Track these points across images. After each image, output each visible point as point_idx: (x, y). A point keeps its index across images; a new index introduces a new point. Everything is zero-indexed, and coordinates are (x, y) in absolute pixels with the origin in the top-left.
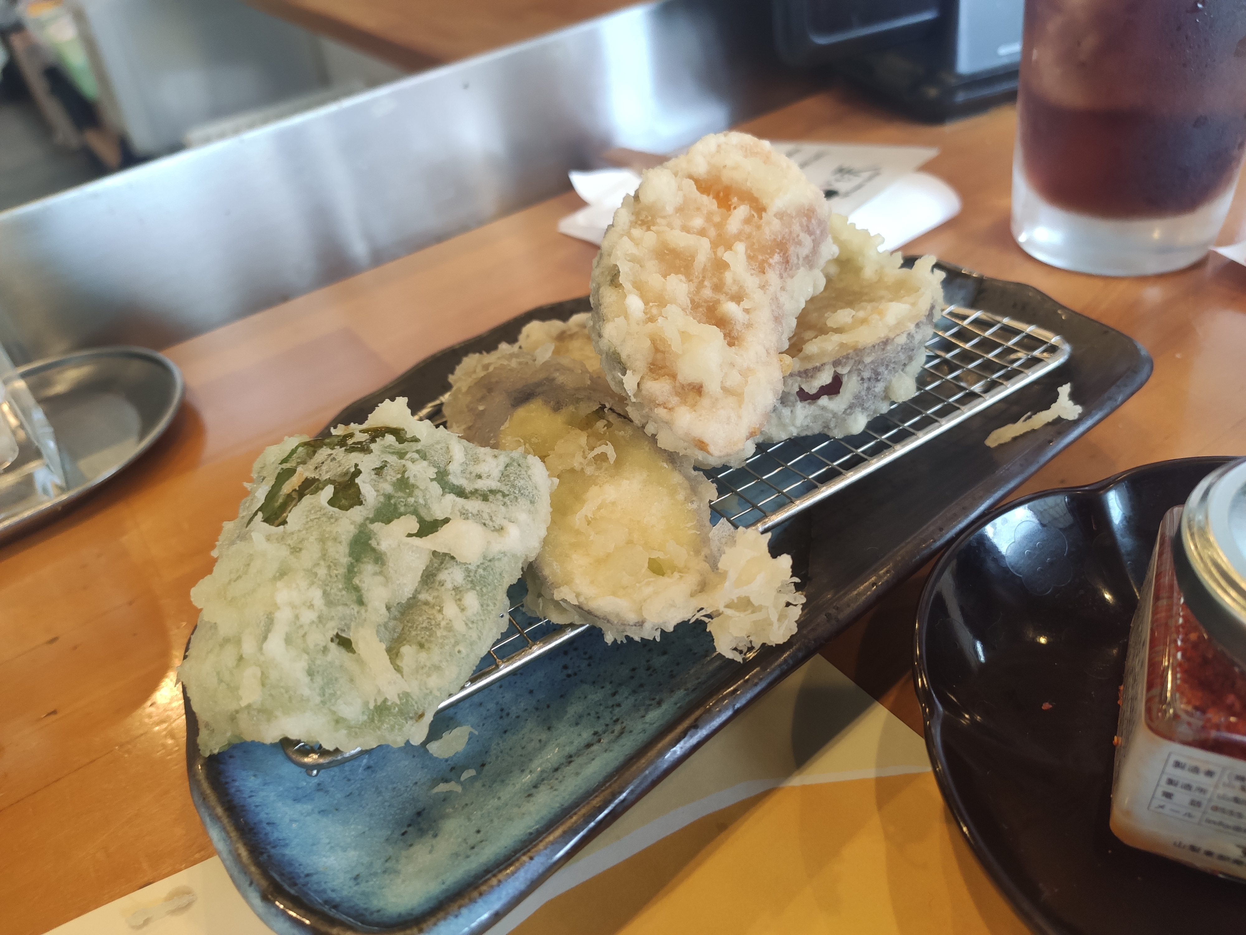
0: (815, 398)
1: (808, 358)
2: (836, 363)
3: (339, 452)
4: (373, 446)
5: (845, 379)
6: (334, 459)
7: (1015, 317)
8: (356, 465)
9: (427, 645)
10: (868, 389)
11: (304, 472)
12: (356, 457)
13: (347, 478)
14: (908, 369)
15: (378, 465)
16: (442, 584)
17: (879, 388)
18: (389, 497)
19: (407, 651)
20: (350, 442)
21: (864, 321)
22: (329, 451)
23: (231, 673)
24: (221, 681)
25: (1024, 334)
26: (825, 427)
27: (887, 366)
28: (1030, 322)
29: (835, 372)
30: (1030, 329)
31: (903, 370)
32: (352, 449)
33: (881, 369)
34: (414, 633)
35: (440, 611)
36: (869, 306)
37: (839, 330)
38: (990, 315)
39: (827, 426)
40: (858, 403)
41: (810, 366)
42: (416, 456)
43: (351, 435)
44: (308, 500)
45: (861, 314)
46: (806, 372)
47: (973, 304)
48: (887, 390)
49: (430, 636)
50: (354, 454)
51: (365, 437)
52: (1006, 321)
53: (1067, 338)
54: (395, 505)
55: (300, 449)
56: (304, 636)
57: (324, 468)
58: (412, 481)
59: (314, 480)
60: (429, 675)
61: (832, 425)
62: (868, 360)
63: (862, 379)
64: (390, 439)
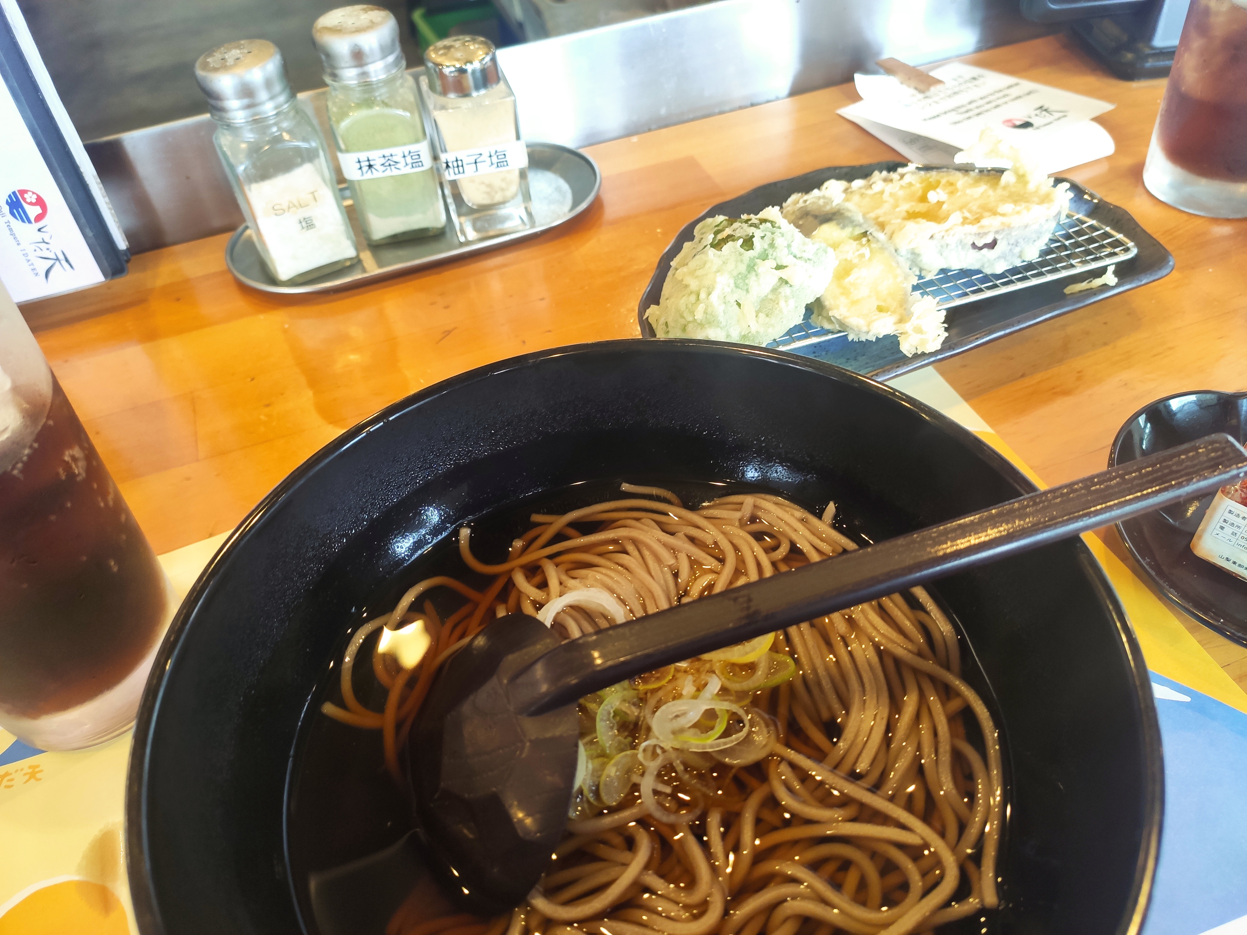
0: (981, 248)
1: (982, 227)
2: (997, 232)
3: (745, 226)
4: (760, 226)
5: (998, 242)
6: (742, 228)
7: (1113, 228)
8: (753, 233)
9: (769, 316)
10: (1011, 250)
11: (728, 231)
12: (753, 229)
13: (747, 238)
14: (1036, 243)
15: (763, 235)
16: (780, 293)
17: (1017, 250)
18: (766, 250)
19: (762, 316)
20: (750, 222)
21: (1018, 213)
22: (740, 224)
23: (692, 306)
24: (687, 308)
25: (1114, 239)
26: (982, 266)
27: (1024, 239)
28: (1119, 231)
29: (995, 237)
30: (1120, 236)
31: (1033, 244)
32: (751, 225)
33: (1020, 240)
34: (765, 310)
35: (777, 304)
36: (1024, 205)
37: (1003, 215)
38: (1100, 224)
39: (983, 266)
40: (1003, 257)
41: (982, 231)
42: (780, 235)
43: (750, 220)
44: (730, 243)
45: (1018, 208)
46: (979, 234)
47: (1090, 215)
48: (1021, 252)
49: (772, 312)
50: (752, 228)
51: (757, 222)
52: (1108, 229)
53: (1137, 245)
54: (767, 254)
55: (724, 222)
56: (725, 297)
57: (738, 231)
58: (776, 245)
59: (732, 236)
60: (768, 328)
61: (986, 266)
62: (1014, 234)
63: (1009, 244)
64: (768, 225)
